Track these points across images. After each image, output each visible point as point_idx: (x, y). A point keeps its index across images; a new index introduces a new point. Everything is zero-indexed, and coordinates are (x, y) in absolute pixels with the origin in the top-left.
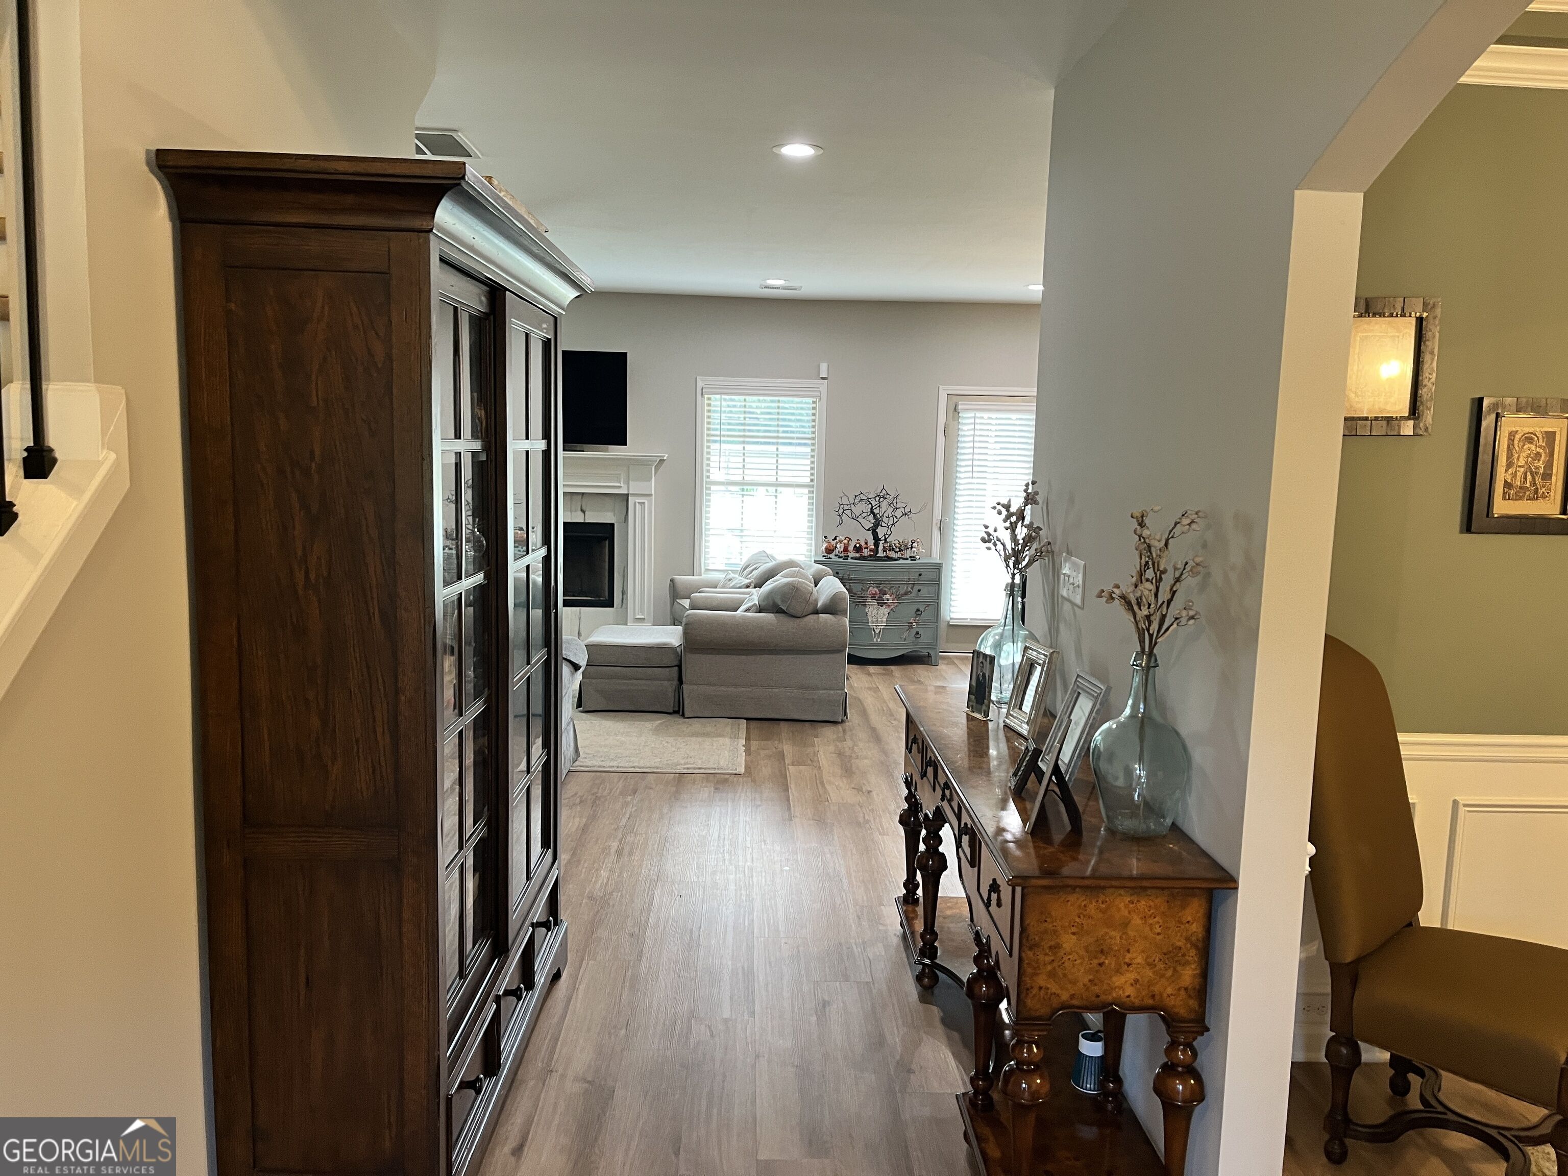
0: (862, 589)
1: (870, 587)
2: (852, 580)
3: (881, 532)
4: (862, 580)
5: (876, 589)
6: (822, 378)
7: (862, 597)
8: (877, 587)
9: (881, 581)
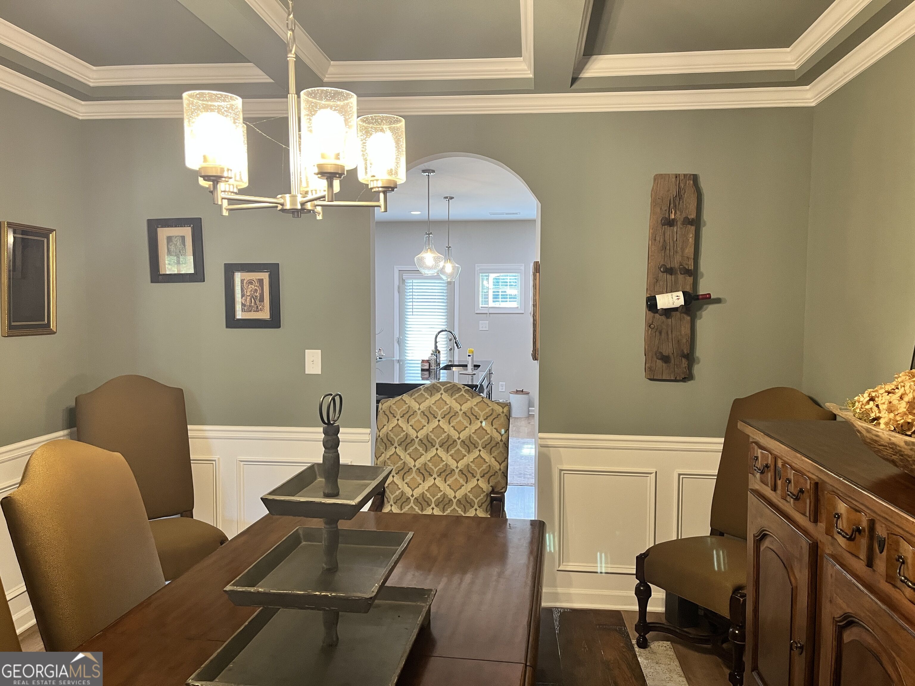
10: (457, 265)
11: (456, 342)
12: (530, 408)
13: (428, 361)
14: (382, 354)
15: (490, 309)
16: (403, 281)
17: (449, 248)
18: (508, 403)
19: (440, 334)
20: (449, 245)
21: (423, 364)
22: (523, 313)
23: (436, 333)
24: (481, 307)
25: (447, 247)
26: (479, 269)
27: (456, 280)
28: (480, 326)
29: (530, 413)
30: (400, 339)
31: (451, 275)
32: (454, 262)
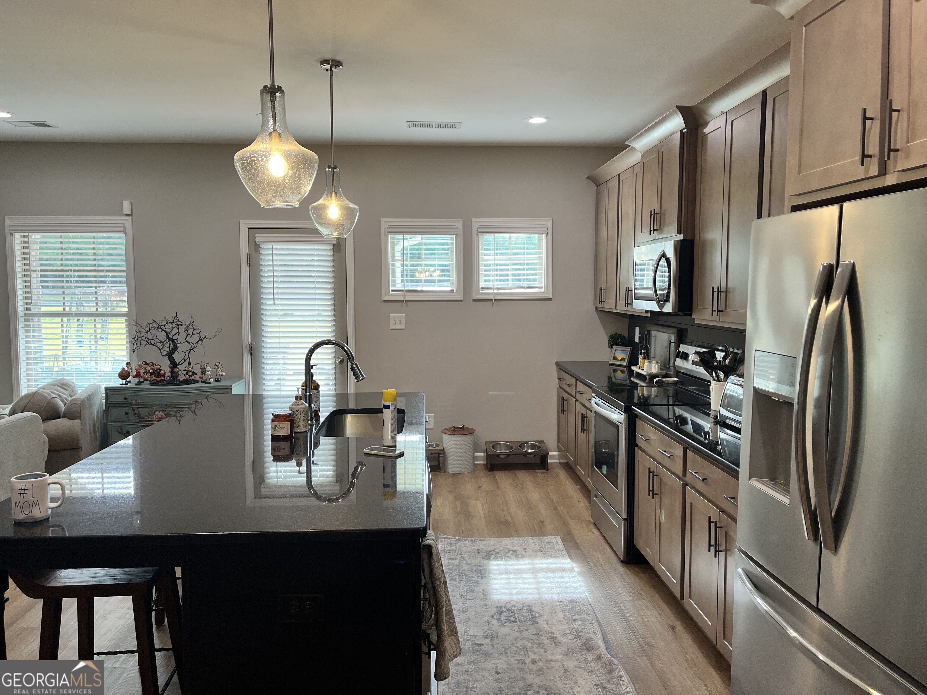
0: (149, 413)
1: (156, 411)
2: (138, 405)
3: (177, 357)
4: (148, 405)
5: (162, 413)
6: (127, 215)
7: (149, 421)
8: (163, 411)
9: (166, 405)
10: (352, 206)
11: (352, 369)
12: (476, 455)
13: (289, 418)
14: (221, 373)
15: (407, 294)
16: (255, 247)
17: (333, 169)
18: (440, 450)
19: (318, 351)
20: (333, 163)
21: (275, 424)
22: (461, 301)
23: (311, 346)
24: (392, 291)
25: (329, 167)
26: (386, 226)
27: (349, 236)
28: (392, 322)
29: (475, 462)
30: (253, 345)
31: (340, 227)
32: (344, 198)
